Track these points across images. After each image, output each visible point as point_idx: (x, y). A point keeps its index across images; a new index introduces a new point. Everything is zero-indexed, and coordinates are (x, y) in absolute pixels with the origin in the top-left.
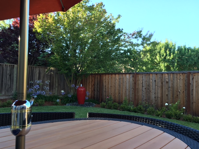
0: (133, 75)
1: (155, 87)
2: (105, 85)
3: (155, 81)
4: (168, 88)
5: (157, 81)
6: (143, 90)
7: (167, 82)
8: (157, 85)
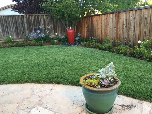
0: (116, 14)
1: (134, 24)
2: (95, 26)
3: (135, 18)
4: (146, 25)
5: (136, 18)
6: (123, 29)
7: (146, 18)
8: (136, 22)
